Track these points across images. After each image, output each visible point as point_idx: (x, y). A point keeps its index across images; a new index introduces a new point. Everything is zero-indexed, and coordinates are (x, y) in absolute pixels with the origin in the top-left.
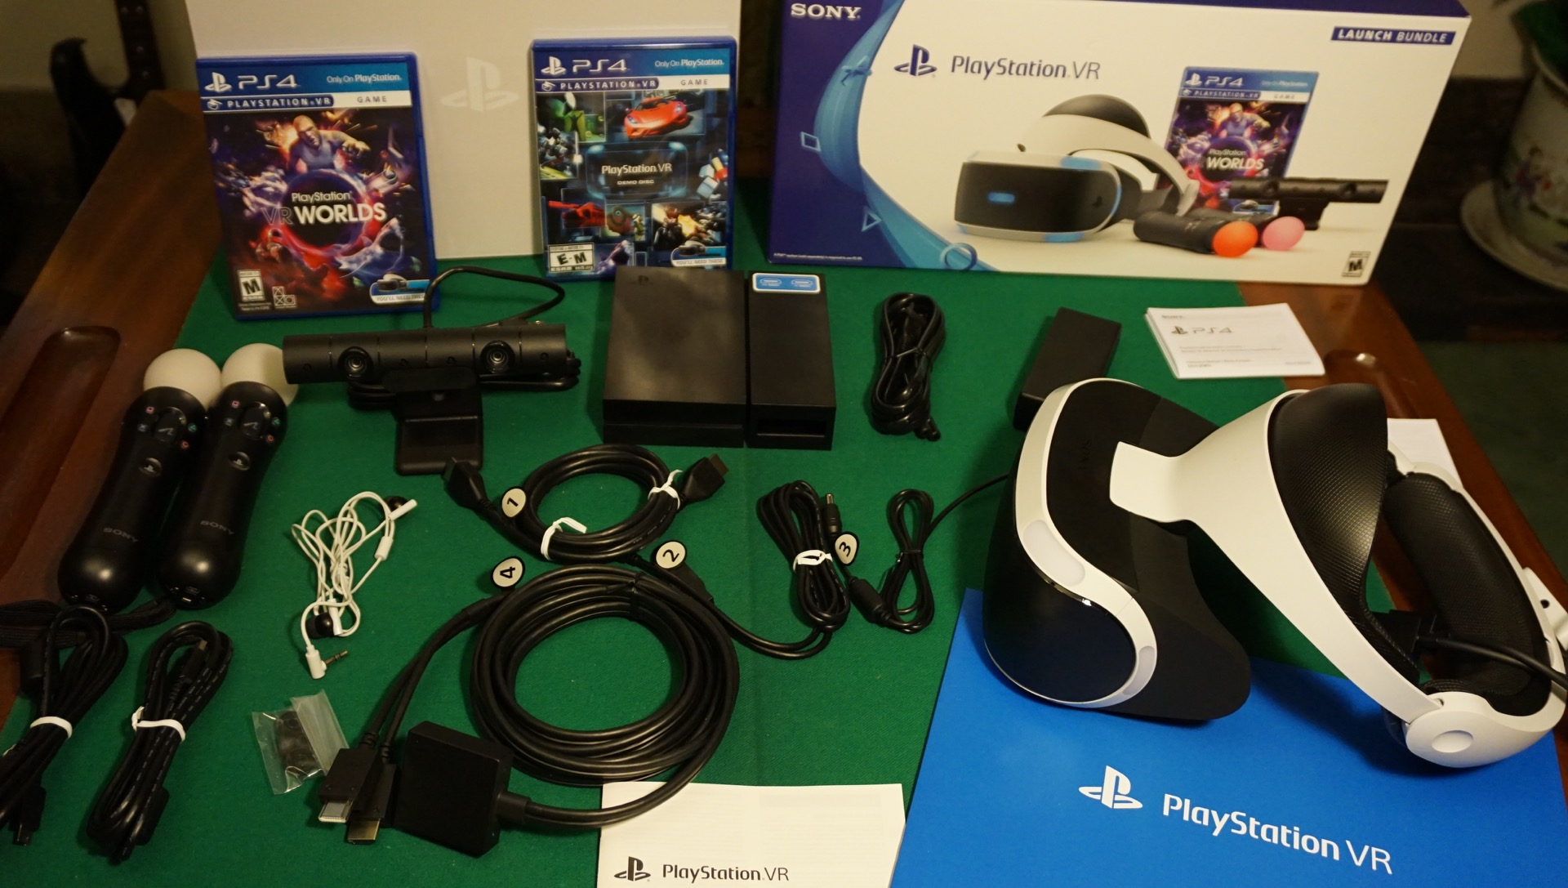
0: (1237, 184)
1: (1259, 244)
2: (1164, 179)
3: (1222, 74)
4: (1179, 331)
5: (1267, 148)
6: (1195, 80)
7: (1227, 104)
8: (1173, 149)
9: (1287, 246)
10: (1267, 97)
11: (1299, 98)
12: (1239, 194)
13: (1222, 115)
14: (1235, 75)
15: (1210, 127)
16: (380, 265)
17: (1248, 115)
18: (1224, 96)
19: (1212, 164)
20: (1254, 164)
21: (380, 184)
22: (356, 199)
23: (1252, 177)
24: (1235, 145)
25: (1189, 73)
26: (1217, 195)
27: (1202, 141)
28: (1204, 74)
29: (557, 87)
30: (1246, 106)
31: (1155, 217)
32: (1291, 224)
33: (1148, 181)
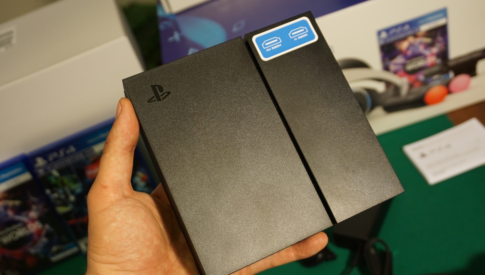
0: (426, 72)
1: (449, 92)
2: (388, 84)
3: (396, 27)
4: (423, 156)
5: (435, 50)
6: (384, 35)
7: (405, 39)
8: (386, 68)
9: (465, 88)
10: (424, 28)
11: (441, 22)
12: (429, 76)
13: (404, 45)
14: (403, 25)
15: (400, 52)
16: (48, 246)
17: (418, 40)
18: (402, 36)
19: (410, 67)
20: (431, 60)
21: (33, 214)
22: (25, 225)
23: (433, 65)
24: (417, 56)
25: (379, 33)
26: (417, 80)
27: (399, 60)
28: (387, 30)
29: (46, 170)
30: (415, 36)
31: (391, 100)
32: (462, 79)
33: (380, 87)
